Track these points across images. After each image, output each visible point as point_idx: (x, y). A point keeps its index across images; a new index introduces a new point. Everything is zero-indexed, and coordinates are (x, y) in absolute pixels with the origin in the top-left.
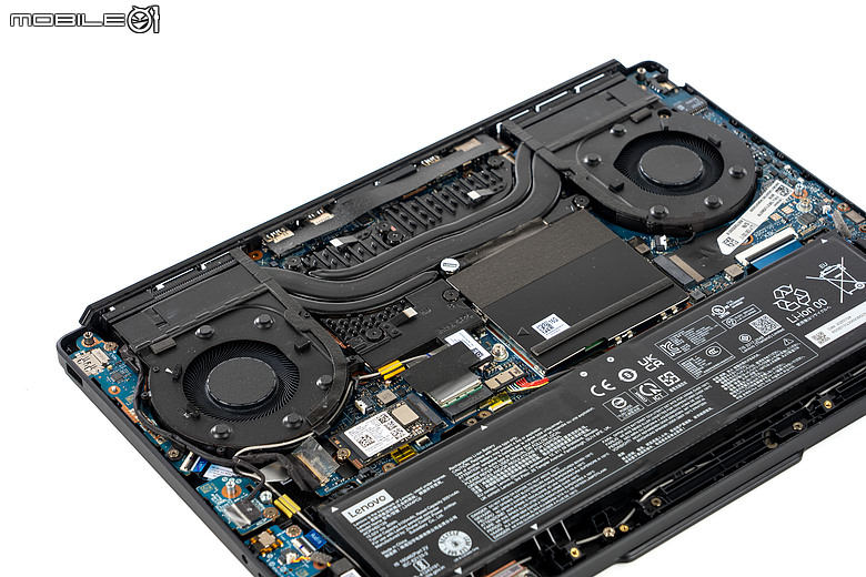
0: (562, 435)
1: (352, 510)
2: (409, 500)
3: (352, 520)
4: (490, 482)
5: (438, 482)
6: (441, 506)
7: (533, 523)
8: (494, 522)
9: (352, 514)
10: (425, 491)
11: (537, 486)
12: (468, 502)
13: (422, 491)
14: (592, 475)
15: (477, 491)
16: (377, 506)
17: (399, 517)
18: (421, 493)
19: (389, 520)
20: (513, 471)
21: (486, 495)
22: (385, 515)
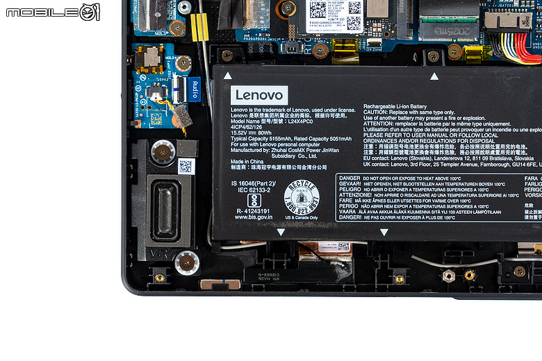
0: (497, 141)
1: (243, 89)
2: (302, 116)
3: (234, 102)
4: (388, 149)
5: (340, 114)
6: (323, 145)
7: (384, 226)
8: (354, 198)
9: (240, 94)
10: (322, 116)
11: (424, 185)
12: (350, 159)
13: (320, 114)
14: (483, 210)
15: (369, 150)
16: (268, 102)
17: (276, 130)
18: (317, 116)
19: (266, 127)
20: (418, 151)
21: (371, 161)
22: (266, 118)
